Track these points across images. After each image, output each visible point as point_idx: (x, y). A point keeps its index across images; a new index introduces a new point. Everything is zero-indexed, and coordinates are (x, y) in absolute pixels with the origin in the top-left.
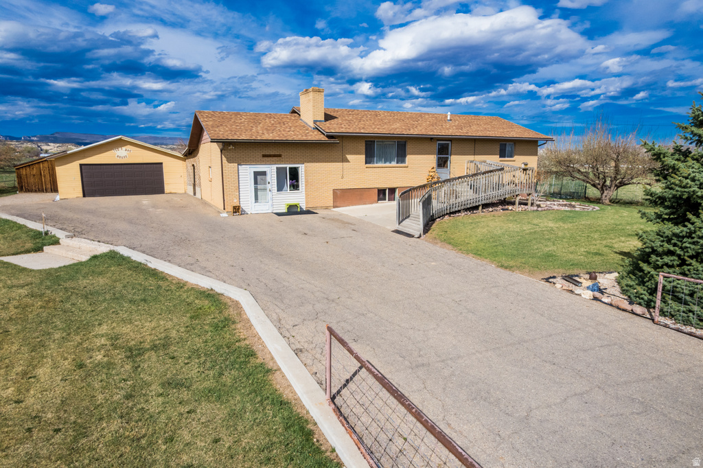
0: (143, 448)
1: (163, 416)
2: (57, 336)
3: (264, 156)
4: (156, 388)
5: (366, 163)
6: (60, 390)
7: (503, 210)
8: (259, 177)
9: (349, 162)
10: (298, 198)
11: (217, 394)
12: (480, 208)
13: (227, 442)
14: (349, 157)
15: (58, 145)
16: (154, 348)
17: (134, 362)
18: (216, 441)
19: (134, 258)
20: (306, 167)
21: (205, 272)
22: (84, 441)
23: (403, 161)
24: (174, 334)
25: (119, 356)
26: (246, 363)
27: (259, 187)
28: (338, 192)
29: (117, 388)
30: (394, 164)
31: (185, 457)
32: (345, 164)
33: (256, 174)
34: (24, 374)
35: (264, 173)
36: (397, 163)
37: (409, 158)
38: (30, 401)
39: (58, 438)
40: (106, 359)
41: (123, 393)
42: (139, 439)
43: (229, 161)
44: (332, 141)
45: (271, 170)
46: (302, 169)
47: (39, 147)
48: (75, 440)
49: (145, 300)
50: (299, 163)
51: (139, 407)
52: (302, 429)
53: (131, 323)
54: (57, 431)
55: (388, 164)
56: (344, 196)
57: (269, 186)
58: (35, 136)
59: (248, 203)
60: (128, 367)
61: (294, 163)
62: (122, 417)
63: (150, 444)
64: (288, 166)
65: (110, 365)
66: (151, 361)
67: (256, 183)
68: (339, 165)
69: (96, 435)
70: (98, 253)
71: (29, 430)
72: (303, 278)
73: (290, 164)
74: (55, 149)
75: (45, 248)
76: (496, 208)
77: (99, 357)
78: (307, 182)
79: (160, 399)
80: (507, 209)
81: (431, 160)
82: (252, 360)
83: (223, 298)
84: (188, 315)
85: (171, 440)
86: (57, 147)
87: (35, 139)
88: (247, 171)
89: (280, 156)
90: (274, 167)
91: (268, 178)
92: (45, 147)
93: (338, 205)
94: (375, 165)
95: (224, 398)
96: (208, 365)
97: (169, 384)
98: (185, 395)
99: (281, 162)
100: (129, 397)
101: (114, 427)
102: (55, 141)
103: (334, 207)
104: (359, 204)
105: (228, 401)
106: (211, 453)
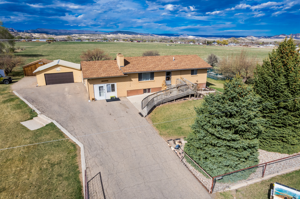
0: (50, 192)
1: (56, 184)
2: (36, 159)
3: (102, 81)
4: (56, 176)
5: (139, 81)
6: (36, 176)
7: (184, 100)
8: (101, 88)
9: (132, 81)
10: (114, 94)
11: (67, 179)
12: (175, 100)
13: (66, 191)
14: (132, 79)
15: (39, 34)
16: (57, 164)
17: (52, 168)
18: (64, 191)
19: (58, 126)
20: (117, 84)
21: (75, 135)
22: (40, 189)
23: (153, 79)
24: (63, 159)
25: (49, 166)
26: (76, 170)
27: (101, 91)
28: (129, 91)
29: (48, 176)
30: (149, 80)
31: (57, 194)
32: (131, 82)
33: (100, 87)
34: (29, 171)
35: (102, 87)
36: (151, 80)
37: (155, 78)
38: (30, 179)
39: (36, 188)
40: (46, 167)
41: (49, 177)
42: (50, 189)
43: (90, 84)
44: (126, 75)
45: (105, 85)
46: (116, 84)
47: (31, 35)
48: (39, 189)
49: (58, 146)
50: (114, 83)
51: (51, 181)
52: (80, 189)
53: (53, 155)
54: (35, 187)
55: (147, 81)
56: (131, 93)
57: (104, 91)
58: (29, 30)
59: (97, 97)
60: (51, 170)
61: (113, 83)
62: (47, 184)
63: (52, 191)
64: (111, 84)
65: (47, 169)
66: (56, 168)
67: (100, 90)
68: (129, 82)
69: (43, 188)
70: (48, 124)
71: (30, 187)
72: (100, 139)
73: (111, 83)
74: (38, 36)
75: (33, 118)
76: (181, 100)
77: (45, 166)
78: (117, 89)
79: (56, 179)
80: (186, 99)
81: (164, 78)
82: (77, 169)
83: (77, 146)
84: (67, 152)
85: (56, 190)
86: (39, 35)
87: (30, 31)
88: (97, 87)
89: (108, 81)
90: (106, 85)
91: (104, 88)
92: (34, 35)
93: (129, 95)
94: (142, 81)
95: (68, 180)
96: (68, 170)
97: (59, 175)
98: (61, 178)
99: (108, 83)
100: (50, 179)
101: (46, 186)
102: (38, 32)
103: (127, 96)
104: (136, 95)
105: (69, 180)
106: (62, 194)
